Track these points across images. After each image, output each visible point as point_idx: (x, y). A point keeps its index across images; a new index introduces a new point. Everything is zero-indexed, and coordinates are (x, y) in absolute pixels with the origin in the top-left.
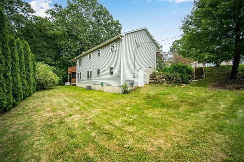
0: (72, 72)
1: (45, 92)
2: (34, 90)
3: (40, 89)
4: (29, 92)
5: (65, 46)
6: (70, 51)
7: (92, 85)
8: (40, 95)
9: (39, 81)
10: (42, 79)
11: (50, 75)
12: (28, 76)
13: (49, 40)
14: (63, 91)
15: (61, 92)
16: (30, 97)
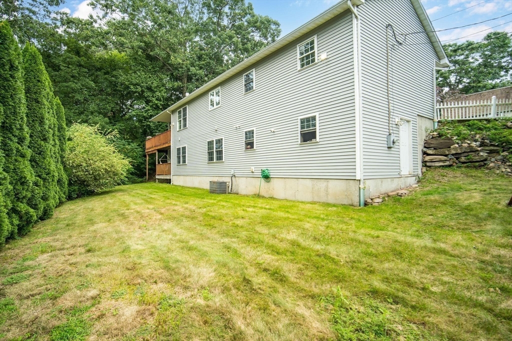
0: (157, 148)
1: (93, 202)
2: (59, 199)
3: (77, 194)
4: (42, 206)
5: (137, 84)
6: (149, 96)
7: (227, 180)
8: (76, 214)
9: (74, 171)
10: (84, 164)
11: (104, 156)
12: (40, 154)
13: (99, 73)
14: (145, 197)
15: (142, 203)
16: (46, 222)
